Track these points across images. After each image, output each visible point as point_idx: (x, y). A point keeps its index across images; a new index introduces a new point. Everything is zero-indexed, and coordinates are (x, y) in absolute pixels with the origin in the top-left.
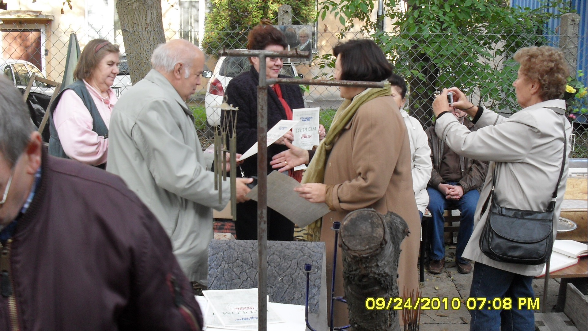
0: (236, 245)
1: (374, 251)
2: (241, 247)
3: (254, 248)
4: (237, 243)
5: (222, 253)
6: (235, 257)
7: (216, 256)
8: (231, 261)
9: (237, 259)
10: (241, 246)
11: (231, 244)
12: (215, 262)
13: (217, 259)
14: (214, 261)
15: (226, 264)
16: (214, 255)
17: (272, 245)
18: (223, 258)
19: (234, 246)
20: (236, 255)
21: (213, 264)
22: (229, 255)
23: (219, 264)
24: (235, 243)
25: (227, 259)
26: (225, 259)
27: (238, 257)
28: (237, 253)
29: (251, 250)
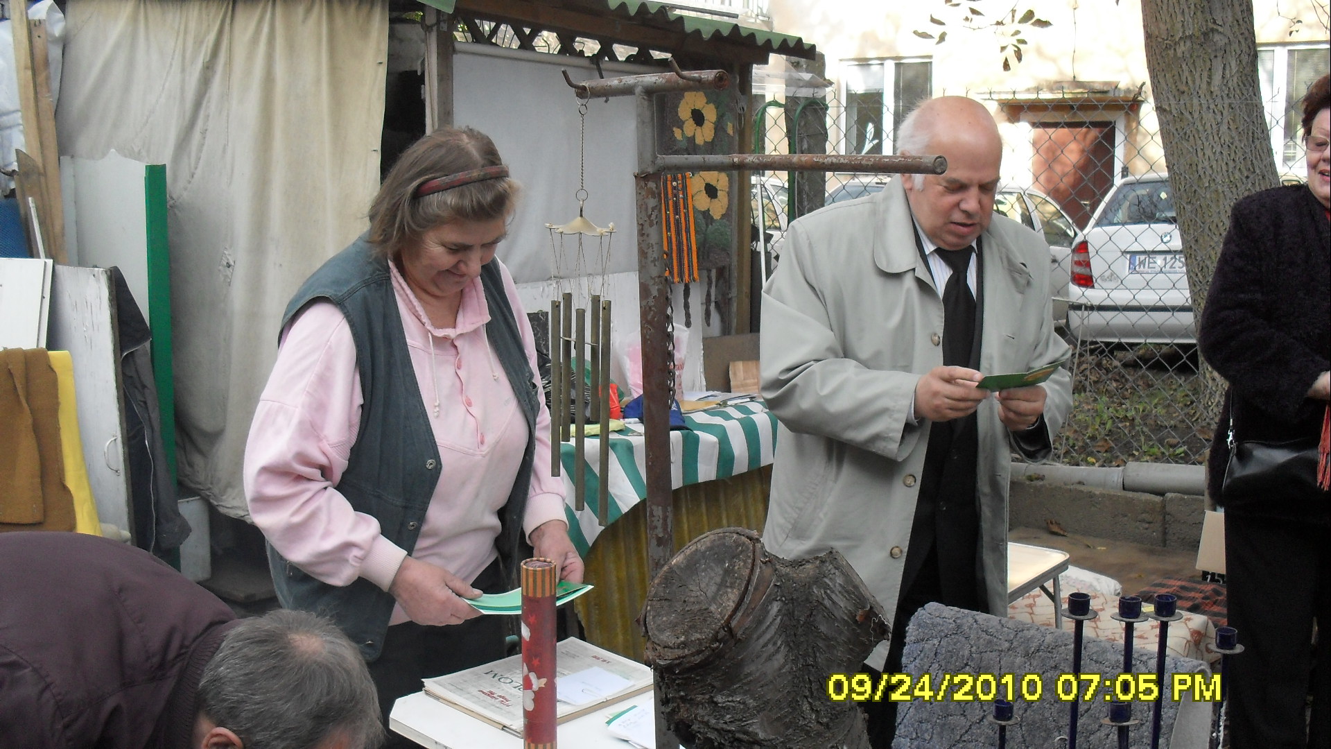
0: (975, 626)
1: (693, 655)
2: (984, 635)
3: (1015, 644)
4: (980, 621)
5: (936, 642)
6: (963, 656)
7: (920, 646)
8: (952, 667)
9: (967, 664)
10: (986, 632)
11: (965, 621)
12: (917, 661)
13: (922, 655)
14: (915, 659)
15: (940, 671)
16: (918, 642)
17: (1060, 643)
18: (936, 654)
19: (970, 629)
20: (967, 653)
21: (912, 666)
22: (950, 649)
23: (926, 667)
24: (976, 621)
25: (945, 659)
26: (940, 657)
27: (971, 656)
28: (972, 647)
29: (1007, 645)
